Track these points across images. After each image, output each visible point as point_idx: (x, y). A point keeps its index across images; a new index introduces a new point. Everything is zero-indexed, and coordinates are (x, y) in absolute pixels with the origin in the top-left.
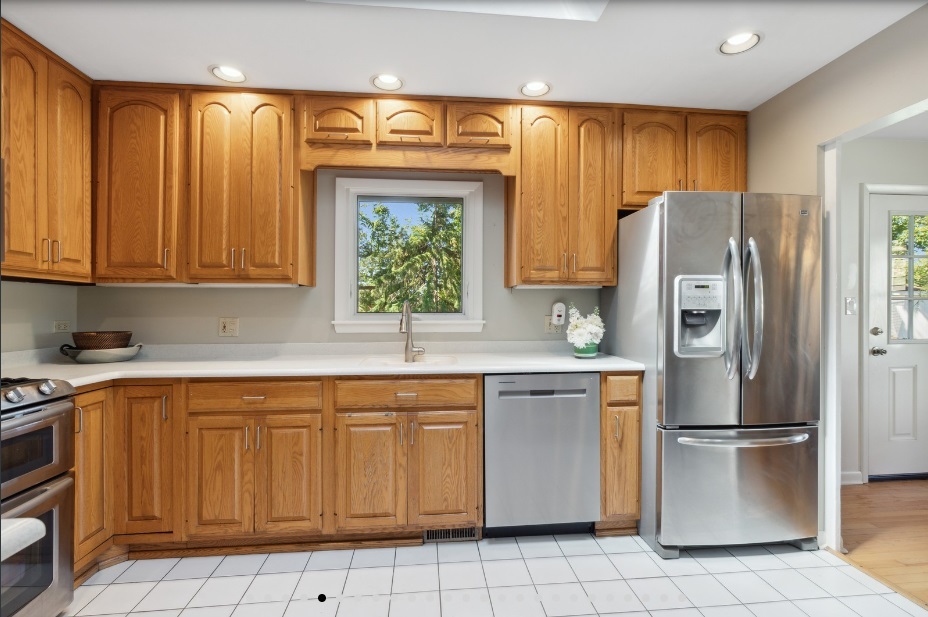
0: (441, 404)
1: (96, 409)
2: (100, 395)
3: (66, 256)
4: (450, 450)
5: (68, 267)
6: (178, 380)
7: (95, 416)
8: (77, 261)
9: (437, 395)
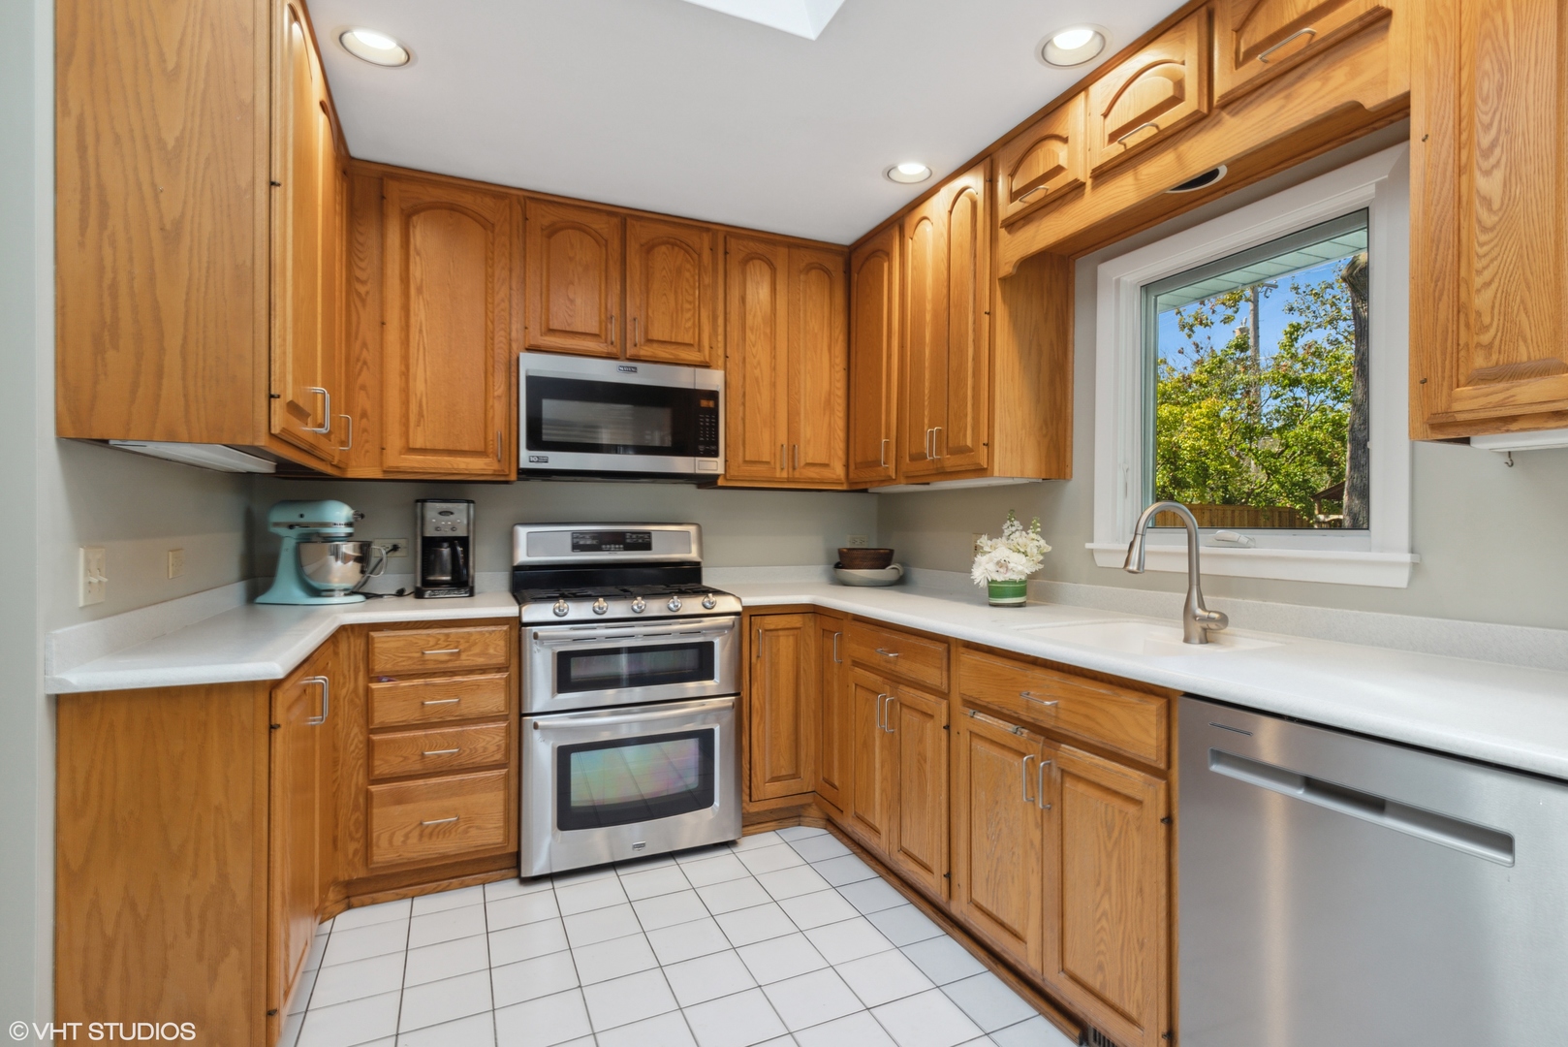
0: (1094, 740)
1: (788, 636)
2: (795, 621)
3: (809, 461)
4: (1109, 856)
5: (812, 473)
6: (845, 615)
7: (785, 645)
8: (826, 465)
9: (1087, 716)
